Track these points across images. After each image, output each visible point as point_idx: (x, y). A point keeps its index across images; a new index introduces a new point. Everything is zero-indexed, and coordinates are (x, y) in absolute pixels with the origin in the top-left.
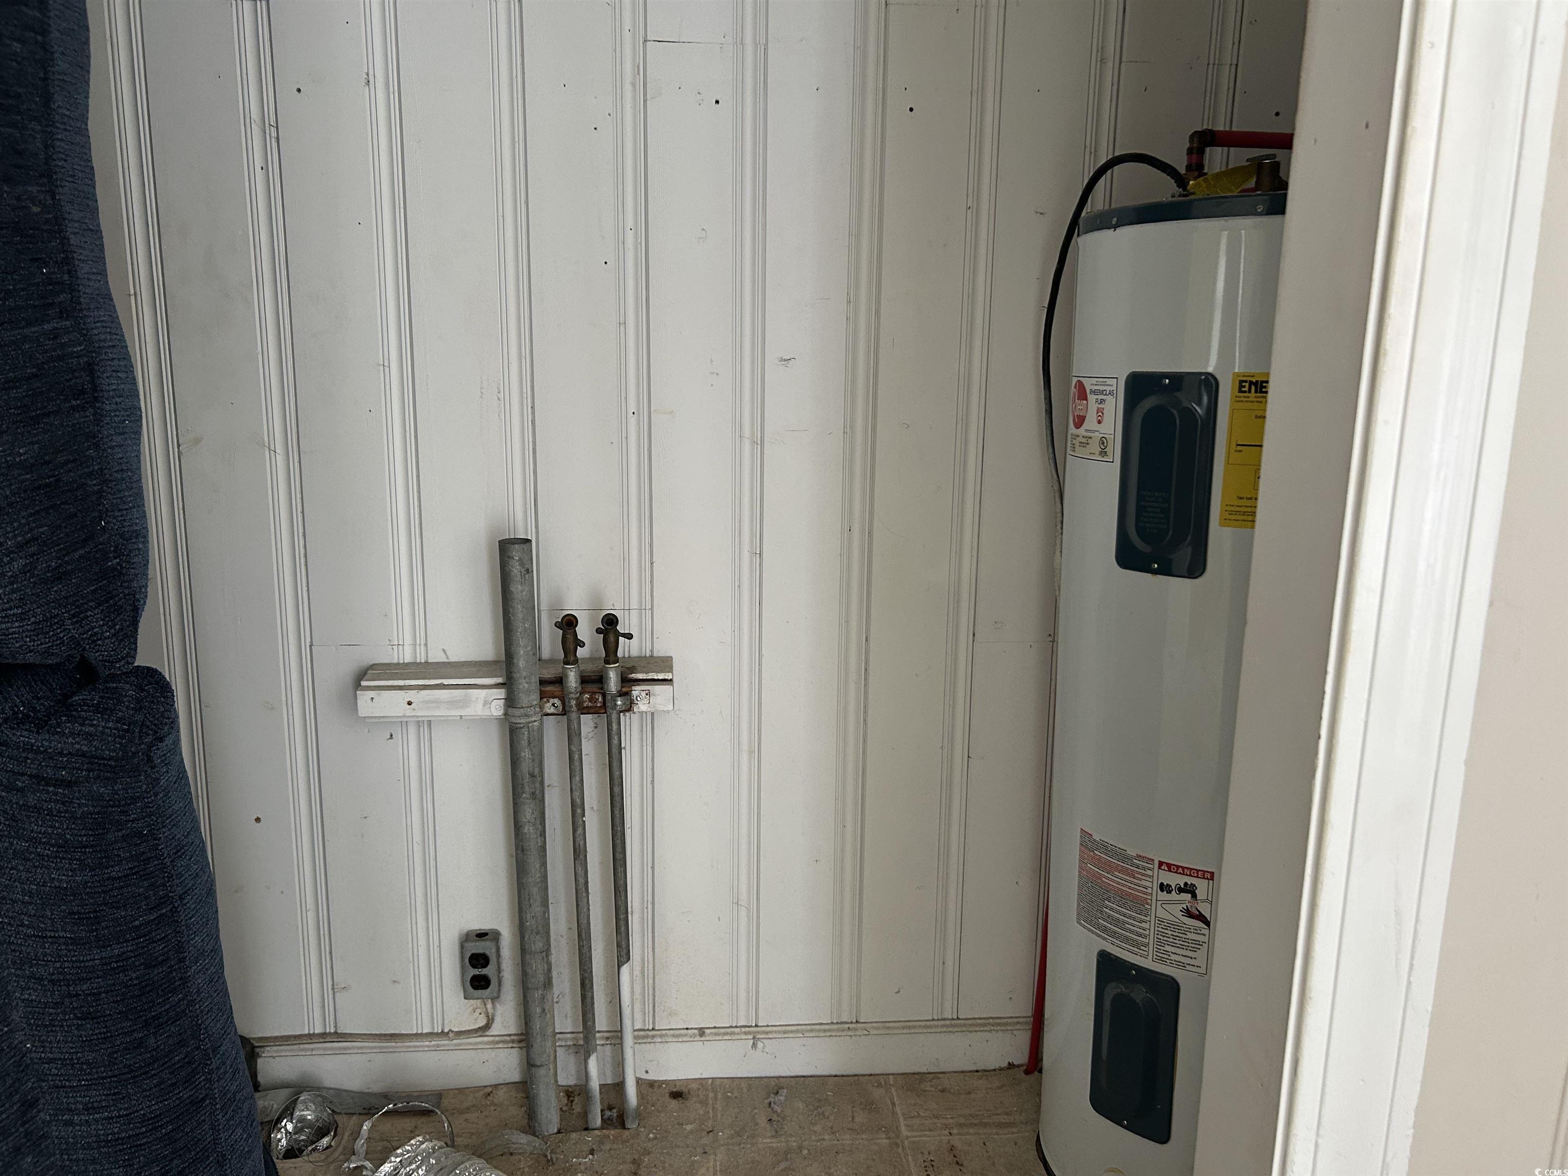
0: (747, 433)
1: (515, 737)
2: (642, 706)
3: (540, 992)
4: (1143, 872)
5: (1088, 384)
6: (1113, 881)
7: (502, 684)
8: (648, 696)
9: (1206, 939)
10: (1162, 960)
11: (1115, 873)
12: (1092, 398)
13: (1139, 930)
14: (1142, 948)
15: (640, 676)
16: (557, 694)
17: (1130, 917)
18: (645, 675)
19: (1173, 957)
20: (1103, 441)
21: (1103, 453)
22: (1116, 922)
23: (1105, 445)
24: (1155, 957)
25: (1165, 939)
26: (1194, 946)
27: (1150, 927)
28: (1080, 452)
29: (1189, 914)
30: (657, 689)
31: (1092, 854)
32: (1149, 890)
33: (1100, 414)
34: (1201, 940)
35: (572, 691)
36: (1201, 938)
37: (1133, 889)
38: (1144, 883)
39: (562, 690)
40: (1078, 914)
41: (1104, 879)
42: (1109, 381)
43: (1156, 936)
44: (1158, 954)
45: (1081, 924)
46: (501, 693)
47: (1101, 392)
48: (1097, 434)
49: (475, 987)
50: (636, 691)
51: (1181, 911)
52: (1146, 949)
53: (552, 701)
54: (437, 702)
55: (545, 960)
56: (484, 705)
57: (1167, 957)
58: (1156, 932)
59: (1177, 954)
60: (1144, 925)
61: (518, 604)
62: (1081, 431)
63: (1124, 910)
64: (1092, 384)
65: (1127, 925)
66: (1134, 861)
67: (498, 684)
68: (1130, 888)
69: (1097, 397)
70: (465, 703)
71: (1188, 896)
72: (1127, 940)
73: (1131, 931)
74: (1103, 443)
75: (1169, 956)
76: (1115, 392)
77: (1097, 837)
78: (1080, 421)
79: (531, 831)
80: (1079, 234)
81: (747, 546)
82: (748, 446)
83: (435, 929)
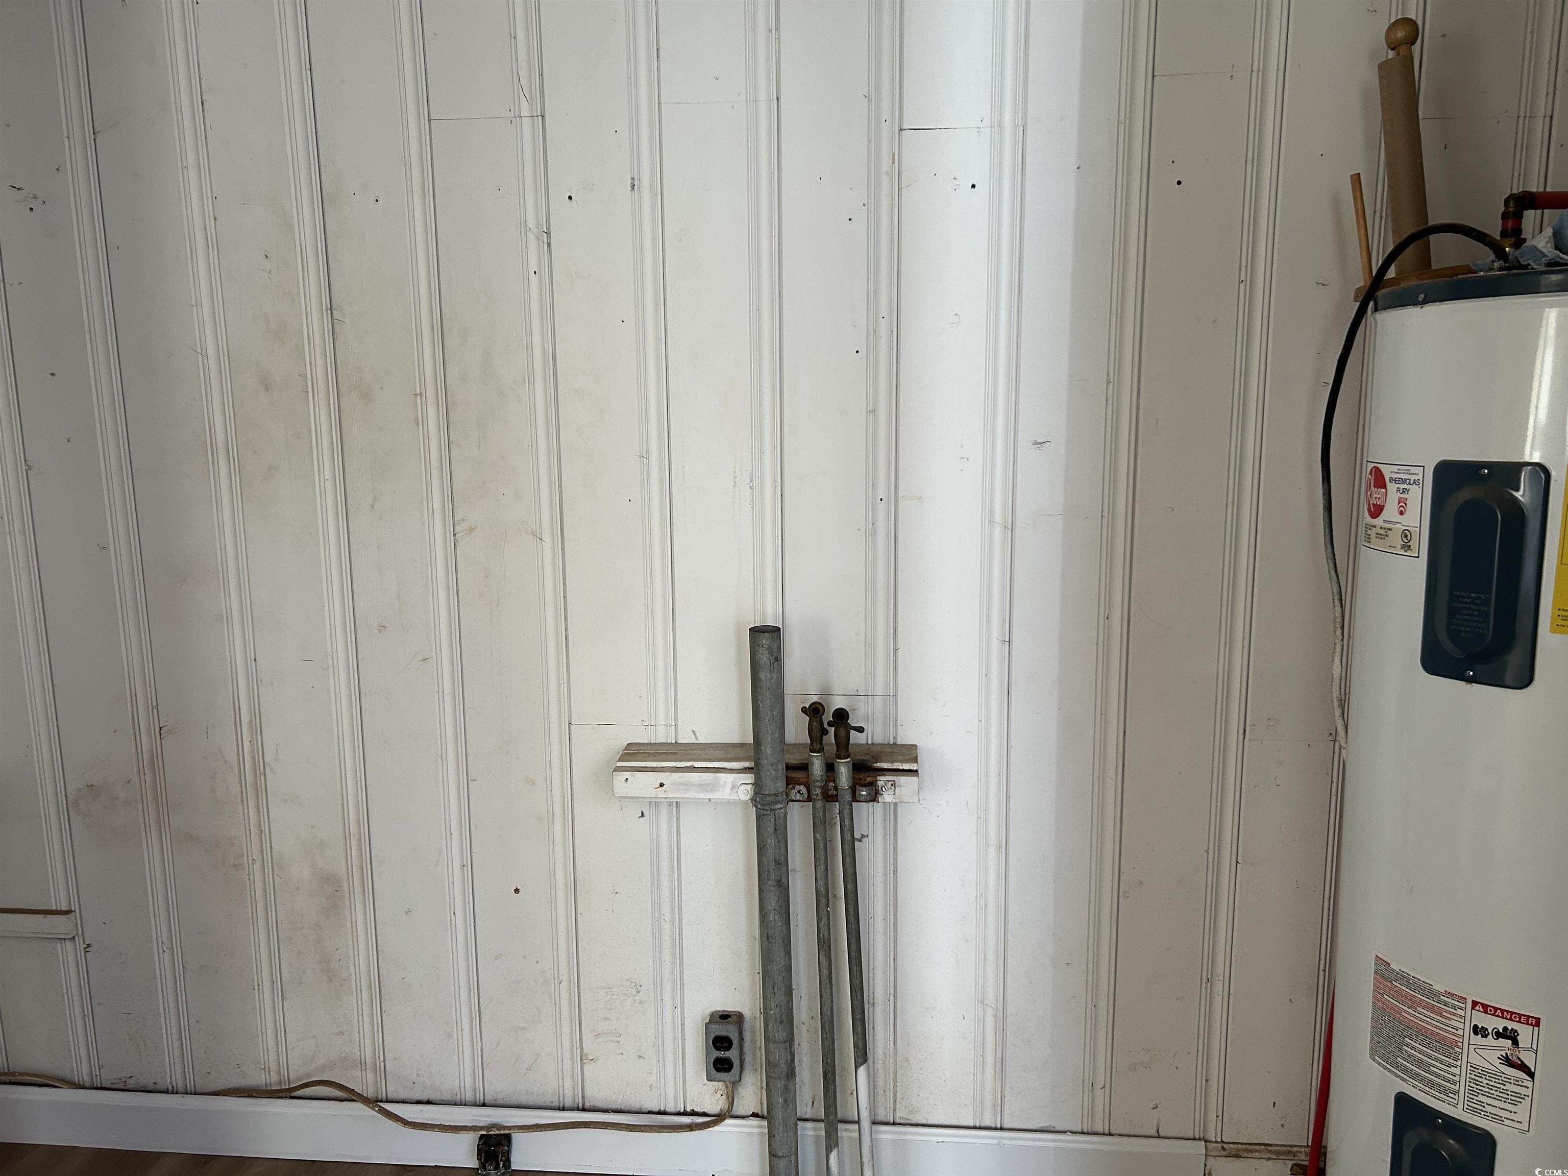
0: (998, 518)
1: (761, 823)
2: (887, 797)
3: (783, 1082)
4: (1454, 1011)
5: (1387, 472)
6: (1416, 1017)
7: (749, 768)
8: (893, 788)
9: (1529, 1092)
10: (1475, 1111)
11: (1418, 1008)
12: (1392, 487)
13: (1446, 1074)
14: (1451, 1095)
15: (885, 766)
16: (802, 780)
17: (1436, 1059)
18: (890, 765)
19: (1488, 1109)
20: (1405, 534)
21: (1407, 547)
22: (1419, 1063)
23: (1409, 538)
24: (1466, 1106)
25: (1479, 1087)
26: (1513, 1098)
27: (1461, 1072)
28: (1375, 543)
29: (1508, 1062)
30: (903, 780)
31: (1389, 984)
32: (1460, 1032)
33: (1402, 504)
34: (1523, 1093)
35: (818, 779)
36: (1523, 1091)
37: (1440, 1029)
38: (1453, 1023)
39: (808, 777)
40: (1371, 1049)
41: (1404, 1014)
42: (1413, 470)
43: (1468, 1083)
44: (1470, 1104)
45: (1374, 1060)
46: (749, 778)
47: (1404, 481)
48: (1398, 526)
49: (718, 1070)
50: (882, 780)
51: (1499, 1058)
52: (1456, 1097)
53: (797, 788)
54: (688, 785)
55: (788, 1049)
56: (732, 790)
57: (1481, 1108)
58: (1468, 1079)
59: (1494, 1106)
60: (1453, 1070)
61: (766, 691)
62: (1378, 521)
63: (1431, 1052)
64: (1391, 472)
65: (1432, 1068)
66: (1442, 997)
67: (746, 768)
68: (1436, 1027)
69: (1398, 486)
70: (714, 787)
71: (1509, 1043)
72: (1432, 1085)
73: (1437, 1076)
74: (1406, 536)
75: (1484, 1107)
76: (1421, 482)
77: (1395, 966)
79: (777, 919)
80: (1376, 309)
81: (995, 633)
82: (998, 531)
83: (680, 1008)
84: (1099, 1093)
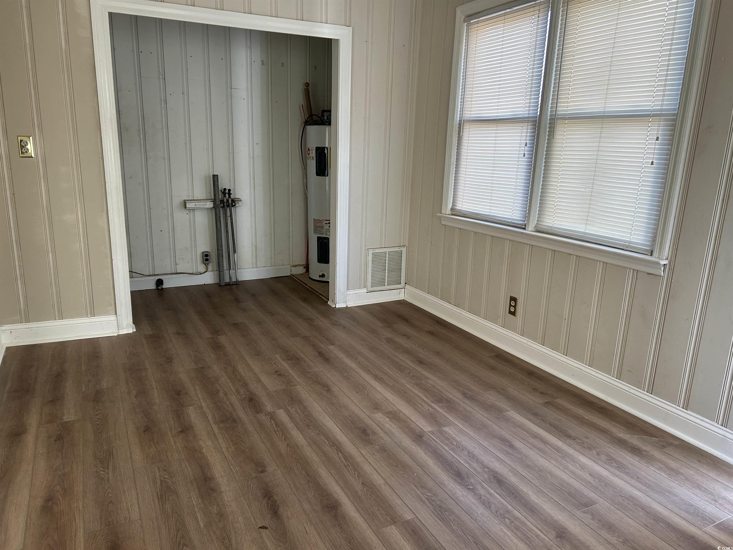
0: (251, 157)
1: (215, 211)
2: (237, 205)
6: (319, 225)
10: (326, 235)
11: (319, 223)
12: (310, 151)
14: (323, 234)
18: (237, 200)
21: (313, 159)
25: (327, 231)
28: (309, 159)
29: (329, 227)
30: (240, 202)
31: (314, 221)
33: (312, 153)
35: (225, 202)
38: (323, 224)
39: (223, 202)
40: (314, 231)
41: (317, 225)
42: (313, 148)
43: (325, 231)
45: (314, 233)
46: (212, 203)
47: (312, 150)
48: (312, 156)
49: (205, 261)
50: (236, 202)
53: (221, 204)
54: (201, 205)
56: (209, 205)
60: (322, 231)
61: (217, 186)
62: (309, 156)
64: (310, 149)
66: (322, 221)
67: (212, 201)
70: (206, 205)
71: (329, 224)
76: (314, 150)
77: (315, 219)
78: (309, 154)
80: (307, 125)
81: (252, 177)
82: (251, 159)
83: (196, 252)
84: (273, 259)
